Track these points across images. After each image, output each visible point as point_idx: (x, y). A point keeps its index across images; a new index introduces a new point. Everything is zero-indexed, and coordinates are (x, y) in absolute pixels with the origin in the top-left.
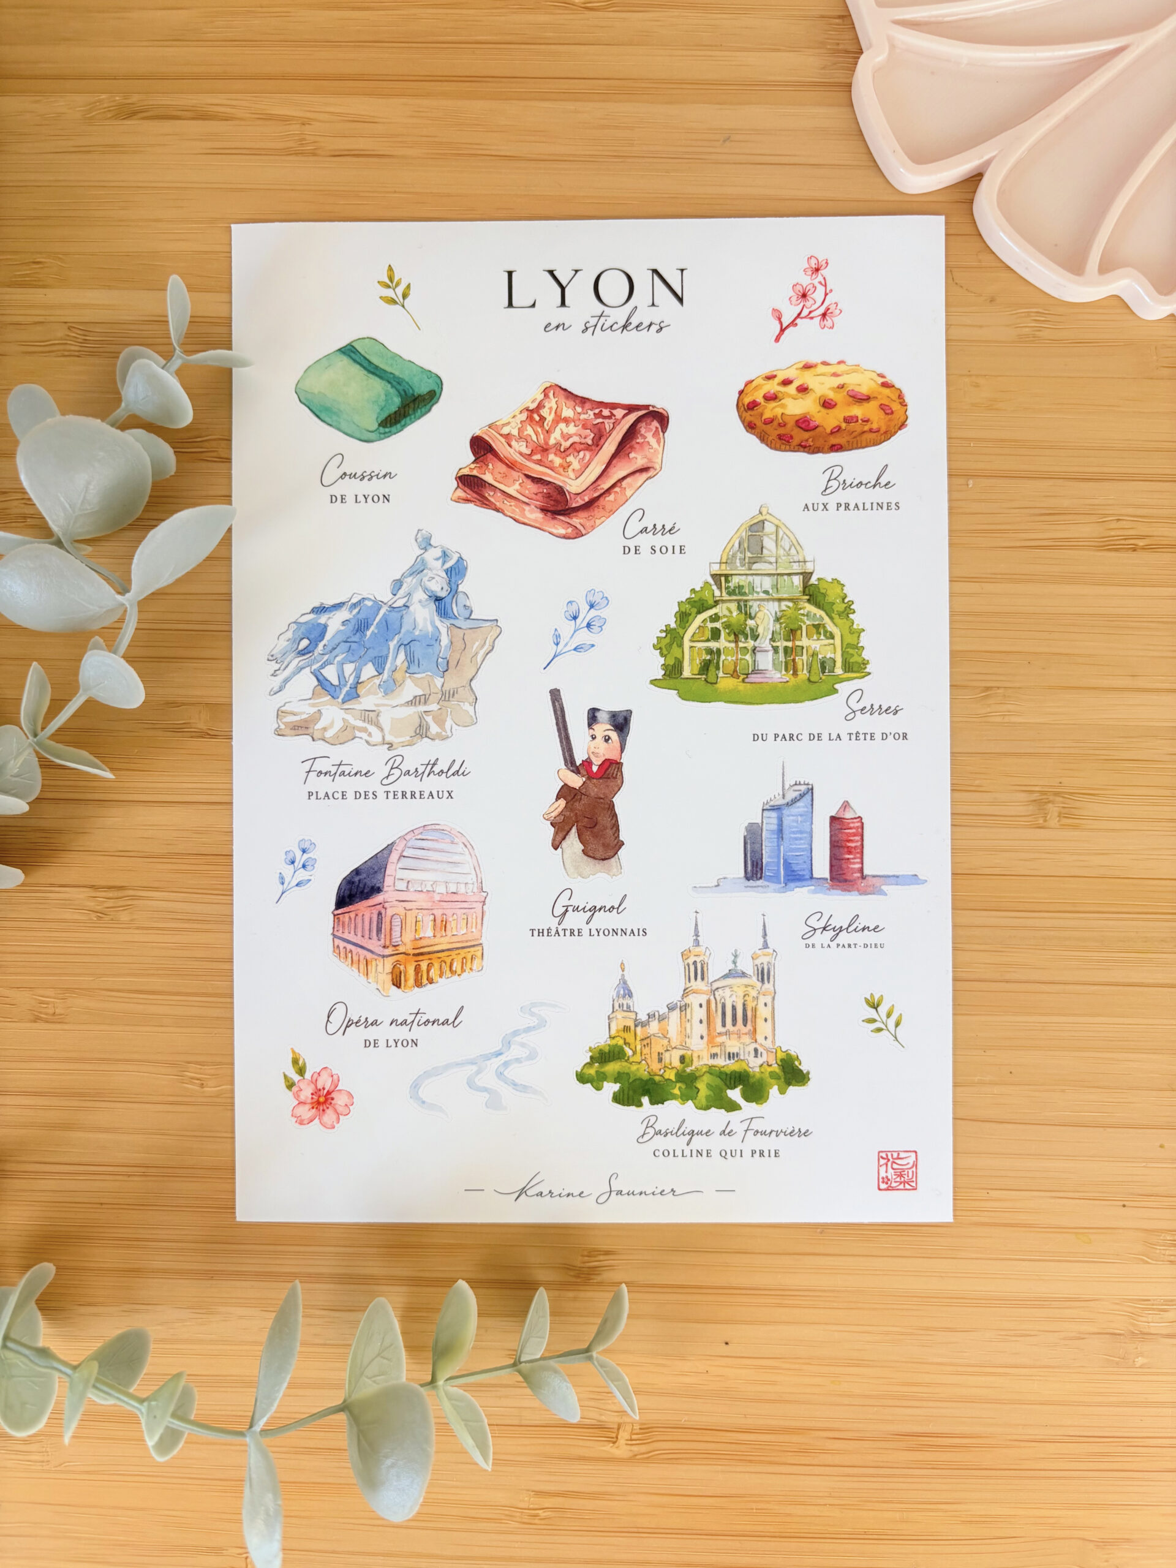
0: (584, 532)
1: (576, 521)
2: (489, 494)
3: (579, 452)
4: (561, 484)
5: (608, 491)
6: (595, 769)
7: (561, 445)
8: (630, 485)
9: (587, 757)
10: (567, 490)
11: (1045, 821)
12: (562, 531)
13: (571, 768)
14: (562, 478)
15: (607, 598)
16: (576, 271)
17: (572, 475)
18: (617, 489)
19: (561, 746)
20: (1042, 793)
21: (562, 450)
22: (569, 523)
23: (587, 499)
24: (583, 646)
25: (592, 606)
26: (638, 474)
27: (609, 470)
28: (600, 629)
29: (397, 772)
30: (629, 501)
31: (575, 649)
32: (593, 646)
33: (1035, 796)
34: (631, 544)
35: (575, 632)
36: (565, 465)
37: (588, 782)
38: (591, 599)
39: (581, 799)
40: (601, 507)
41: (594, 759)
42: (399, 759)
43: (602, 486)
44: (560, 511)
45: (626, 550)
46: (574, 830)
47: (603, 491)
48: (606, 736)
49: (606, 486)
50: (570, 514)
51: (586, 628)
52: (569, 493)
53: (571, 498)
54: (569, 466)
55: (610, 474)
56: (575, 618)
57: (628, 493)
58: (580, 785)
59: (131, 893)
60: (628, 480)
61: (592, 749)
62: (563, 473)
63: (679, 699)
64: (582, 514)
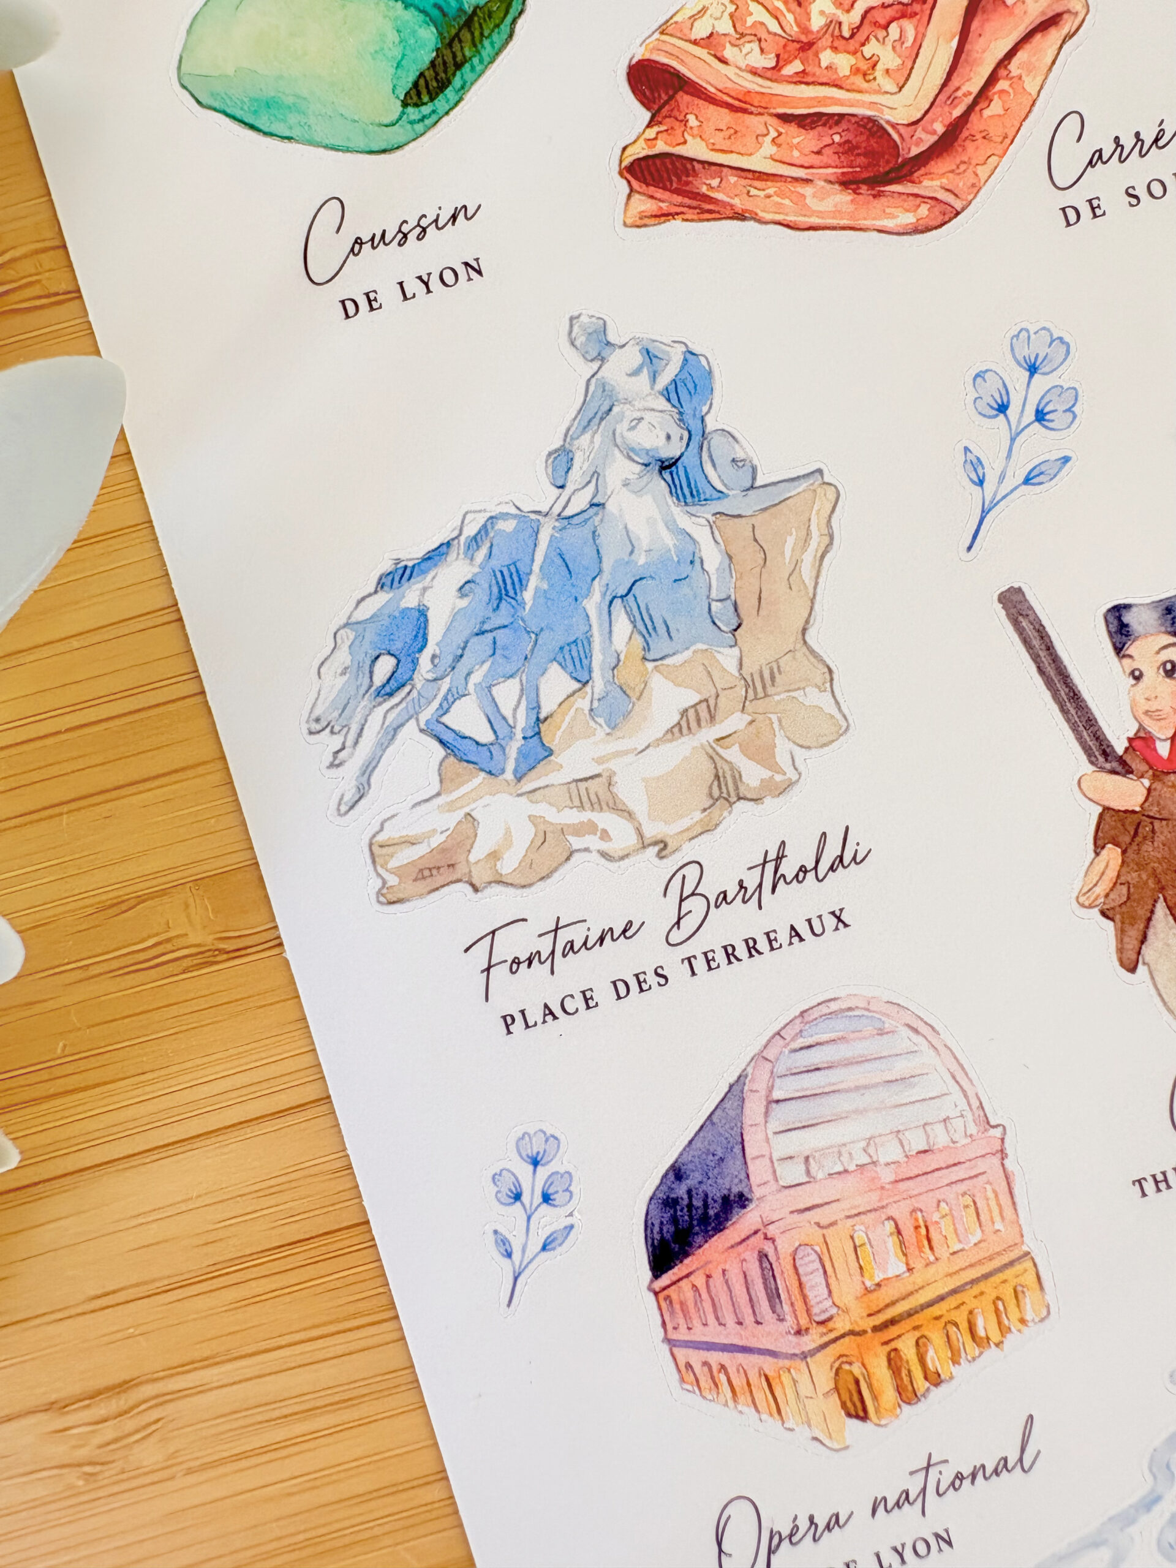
0: (958, 205)
1: (931, 184)
2: (707, 184)
3: (886, 27)
4: (869, 113)
5: (983, 94)
6: (1163, 749)
7: (840, 24)
8: (1030, 68)
9: (1136, 726)
10: (888, 122)
12: (908, 219)
13: (1108, 766)
14: (867, 98)
15: (1061, 339)
17: (889, 85)
18: (1002, 85)
19: (1068, 720)
21: (846, 34)
22: (916, 196)
23: (940, 128)
24: (1043, 468)
25: (1033, 369)
26: (1038, 37)
27: (967, 47)
28: (1069, 416)
29: (696, 905)
30: (1038, 104)
31: (1027, 481)
32: (1066, 460)
34: (1077, 198)
35: (1013, 440)
36: (864, 66)
37: (1158, 785)
38: (1026, 352)
39: (1153, 831)
40: (979, 136)
41: (1153, 728)
42: (692, 872)
43: (964, 89)
44: (888, 173)
45: (1070, 216)
46: (1161, 910)
47: (971, 98)
48: (1164, 664)
49: (974, 86)
50: (912, 173)
51: (1036, 424)
52: (894, 126)
53: (901, 136)
54: (874, 66)
55: (975, 55)
56: (1002, 408)
57: (1031, 85)
58: (1141, 799)
59: (148, 1390)
60: (1021, 56)
61: (1144, 706)
62: (865, 85)
64: (940, 166)
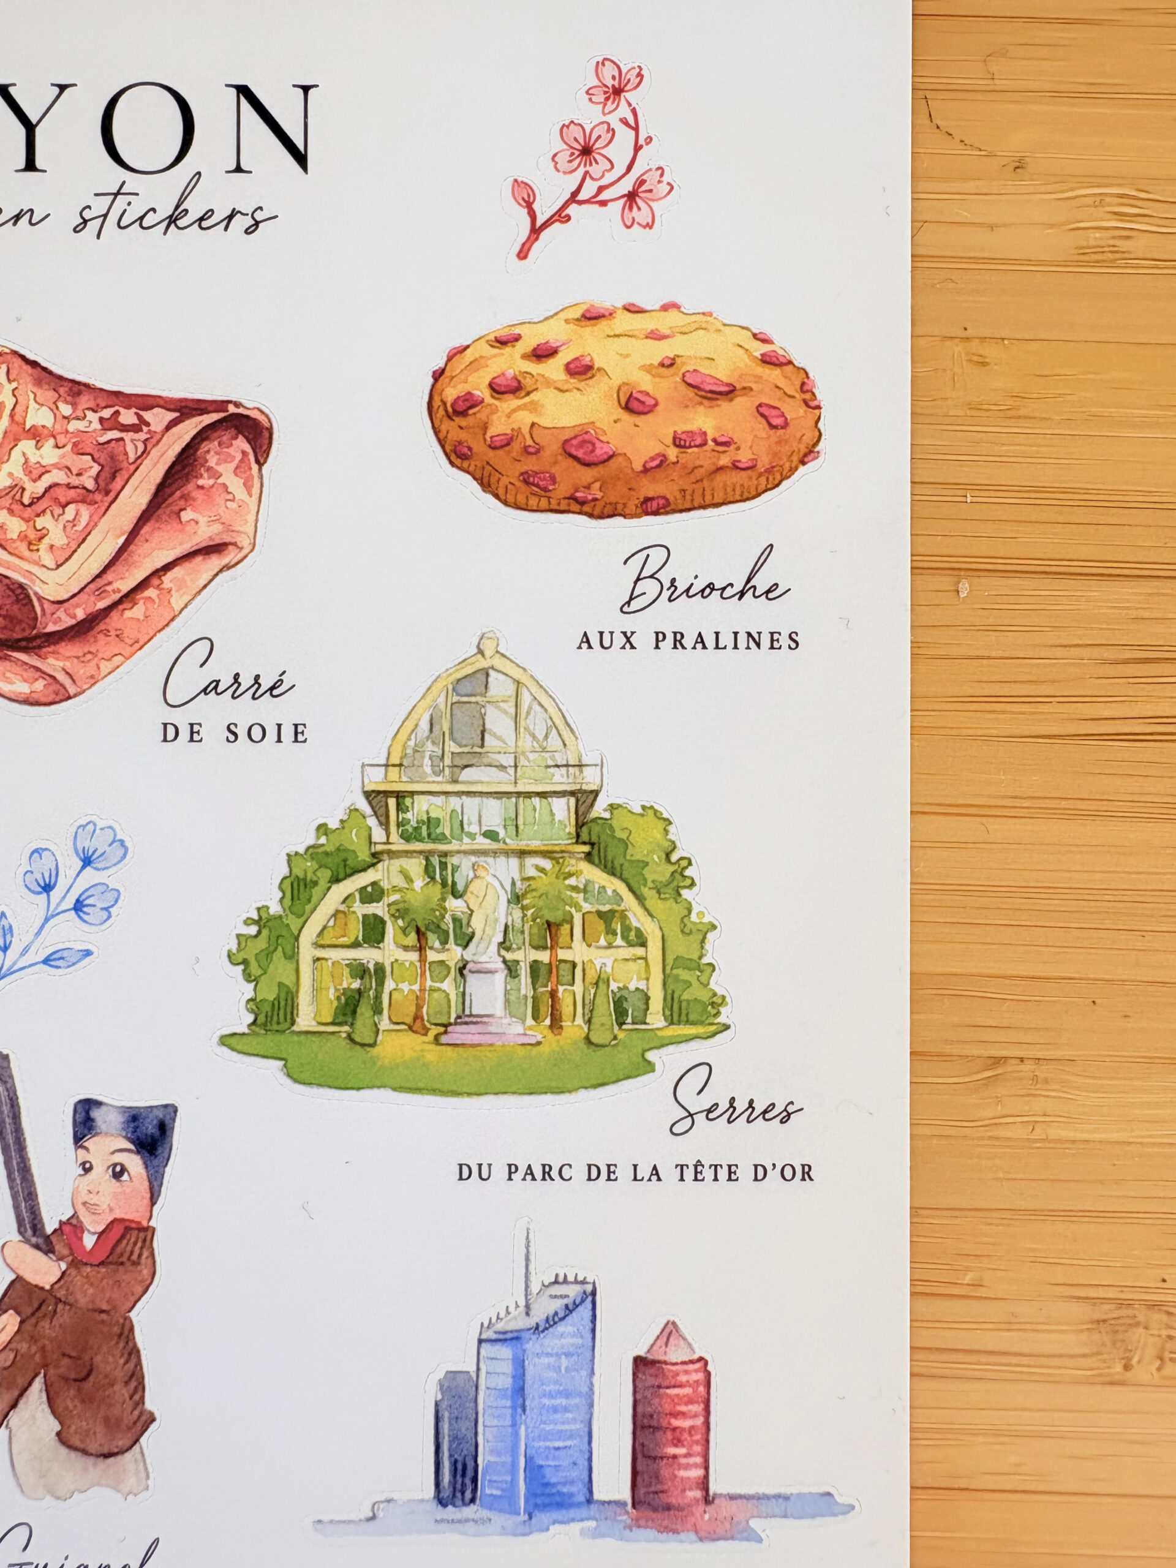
0: (72, 690)
1: (54, 663)
3: (64, 506)
4: (22, 580)
5: (130, 596)
6: (89, 1241)
7: (24, 489)
8: (181, 585)
9: (71, 1213)
10: (36, 594)
11: (1127, 1367)
12: (22, 688)
13: (34, 1240)
14: (25, 566)
15: (122, 842)
16: (62, 88)
17: (48, 560)
18: (151, 592)
19: (11, 1188)
20: (1121, 1304)
21: (26, 501)
22: (38, 669)
23: (80, 615)
24: (65, 954)
25: (87, 861)
26: (199, 559)
27: (132, 547)
28: (105, 914)
30: (177, 620)
31: (46, 961)
32: (88, 953)
33: (1105, 1311)
34: (182, 718)
35: (47, 920)
36: (32, 535)
37: (73, 1272)
38: (87, 844)
39: (55, 1311)
40: (113, 633)
41: (86, 1219)
43: (115, 585)
44: (19, 640)
45: (169, 733)
46: (38, 1384)
47: (117, 596)
48: (115, 1165)
49: (125, 586)
50: (40, 647)
51: (73, 912)
52: (40, 599)
53: (43, 610)
54: (41, 539)
55: (136, 558)
56: (47, 888)
57: (177, 602)
58: (54, 1279)
60: (177, 572)
61: (84, 1196)
62: (27, 554)
63: (288, 1082)
64: (68, 649)
